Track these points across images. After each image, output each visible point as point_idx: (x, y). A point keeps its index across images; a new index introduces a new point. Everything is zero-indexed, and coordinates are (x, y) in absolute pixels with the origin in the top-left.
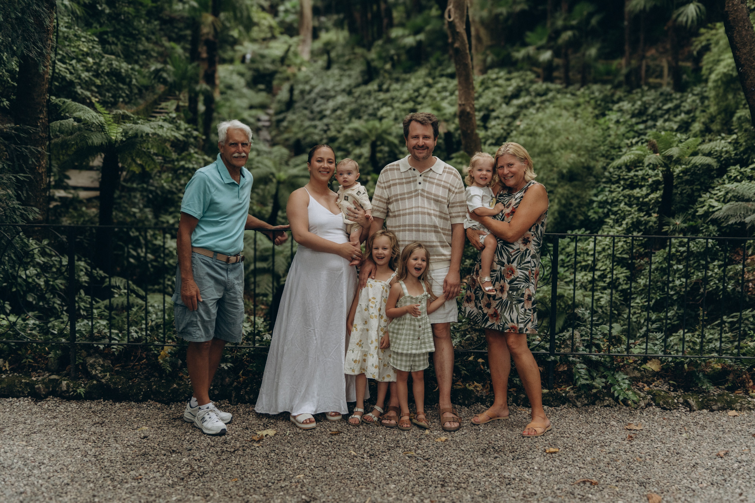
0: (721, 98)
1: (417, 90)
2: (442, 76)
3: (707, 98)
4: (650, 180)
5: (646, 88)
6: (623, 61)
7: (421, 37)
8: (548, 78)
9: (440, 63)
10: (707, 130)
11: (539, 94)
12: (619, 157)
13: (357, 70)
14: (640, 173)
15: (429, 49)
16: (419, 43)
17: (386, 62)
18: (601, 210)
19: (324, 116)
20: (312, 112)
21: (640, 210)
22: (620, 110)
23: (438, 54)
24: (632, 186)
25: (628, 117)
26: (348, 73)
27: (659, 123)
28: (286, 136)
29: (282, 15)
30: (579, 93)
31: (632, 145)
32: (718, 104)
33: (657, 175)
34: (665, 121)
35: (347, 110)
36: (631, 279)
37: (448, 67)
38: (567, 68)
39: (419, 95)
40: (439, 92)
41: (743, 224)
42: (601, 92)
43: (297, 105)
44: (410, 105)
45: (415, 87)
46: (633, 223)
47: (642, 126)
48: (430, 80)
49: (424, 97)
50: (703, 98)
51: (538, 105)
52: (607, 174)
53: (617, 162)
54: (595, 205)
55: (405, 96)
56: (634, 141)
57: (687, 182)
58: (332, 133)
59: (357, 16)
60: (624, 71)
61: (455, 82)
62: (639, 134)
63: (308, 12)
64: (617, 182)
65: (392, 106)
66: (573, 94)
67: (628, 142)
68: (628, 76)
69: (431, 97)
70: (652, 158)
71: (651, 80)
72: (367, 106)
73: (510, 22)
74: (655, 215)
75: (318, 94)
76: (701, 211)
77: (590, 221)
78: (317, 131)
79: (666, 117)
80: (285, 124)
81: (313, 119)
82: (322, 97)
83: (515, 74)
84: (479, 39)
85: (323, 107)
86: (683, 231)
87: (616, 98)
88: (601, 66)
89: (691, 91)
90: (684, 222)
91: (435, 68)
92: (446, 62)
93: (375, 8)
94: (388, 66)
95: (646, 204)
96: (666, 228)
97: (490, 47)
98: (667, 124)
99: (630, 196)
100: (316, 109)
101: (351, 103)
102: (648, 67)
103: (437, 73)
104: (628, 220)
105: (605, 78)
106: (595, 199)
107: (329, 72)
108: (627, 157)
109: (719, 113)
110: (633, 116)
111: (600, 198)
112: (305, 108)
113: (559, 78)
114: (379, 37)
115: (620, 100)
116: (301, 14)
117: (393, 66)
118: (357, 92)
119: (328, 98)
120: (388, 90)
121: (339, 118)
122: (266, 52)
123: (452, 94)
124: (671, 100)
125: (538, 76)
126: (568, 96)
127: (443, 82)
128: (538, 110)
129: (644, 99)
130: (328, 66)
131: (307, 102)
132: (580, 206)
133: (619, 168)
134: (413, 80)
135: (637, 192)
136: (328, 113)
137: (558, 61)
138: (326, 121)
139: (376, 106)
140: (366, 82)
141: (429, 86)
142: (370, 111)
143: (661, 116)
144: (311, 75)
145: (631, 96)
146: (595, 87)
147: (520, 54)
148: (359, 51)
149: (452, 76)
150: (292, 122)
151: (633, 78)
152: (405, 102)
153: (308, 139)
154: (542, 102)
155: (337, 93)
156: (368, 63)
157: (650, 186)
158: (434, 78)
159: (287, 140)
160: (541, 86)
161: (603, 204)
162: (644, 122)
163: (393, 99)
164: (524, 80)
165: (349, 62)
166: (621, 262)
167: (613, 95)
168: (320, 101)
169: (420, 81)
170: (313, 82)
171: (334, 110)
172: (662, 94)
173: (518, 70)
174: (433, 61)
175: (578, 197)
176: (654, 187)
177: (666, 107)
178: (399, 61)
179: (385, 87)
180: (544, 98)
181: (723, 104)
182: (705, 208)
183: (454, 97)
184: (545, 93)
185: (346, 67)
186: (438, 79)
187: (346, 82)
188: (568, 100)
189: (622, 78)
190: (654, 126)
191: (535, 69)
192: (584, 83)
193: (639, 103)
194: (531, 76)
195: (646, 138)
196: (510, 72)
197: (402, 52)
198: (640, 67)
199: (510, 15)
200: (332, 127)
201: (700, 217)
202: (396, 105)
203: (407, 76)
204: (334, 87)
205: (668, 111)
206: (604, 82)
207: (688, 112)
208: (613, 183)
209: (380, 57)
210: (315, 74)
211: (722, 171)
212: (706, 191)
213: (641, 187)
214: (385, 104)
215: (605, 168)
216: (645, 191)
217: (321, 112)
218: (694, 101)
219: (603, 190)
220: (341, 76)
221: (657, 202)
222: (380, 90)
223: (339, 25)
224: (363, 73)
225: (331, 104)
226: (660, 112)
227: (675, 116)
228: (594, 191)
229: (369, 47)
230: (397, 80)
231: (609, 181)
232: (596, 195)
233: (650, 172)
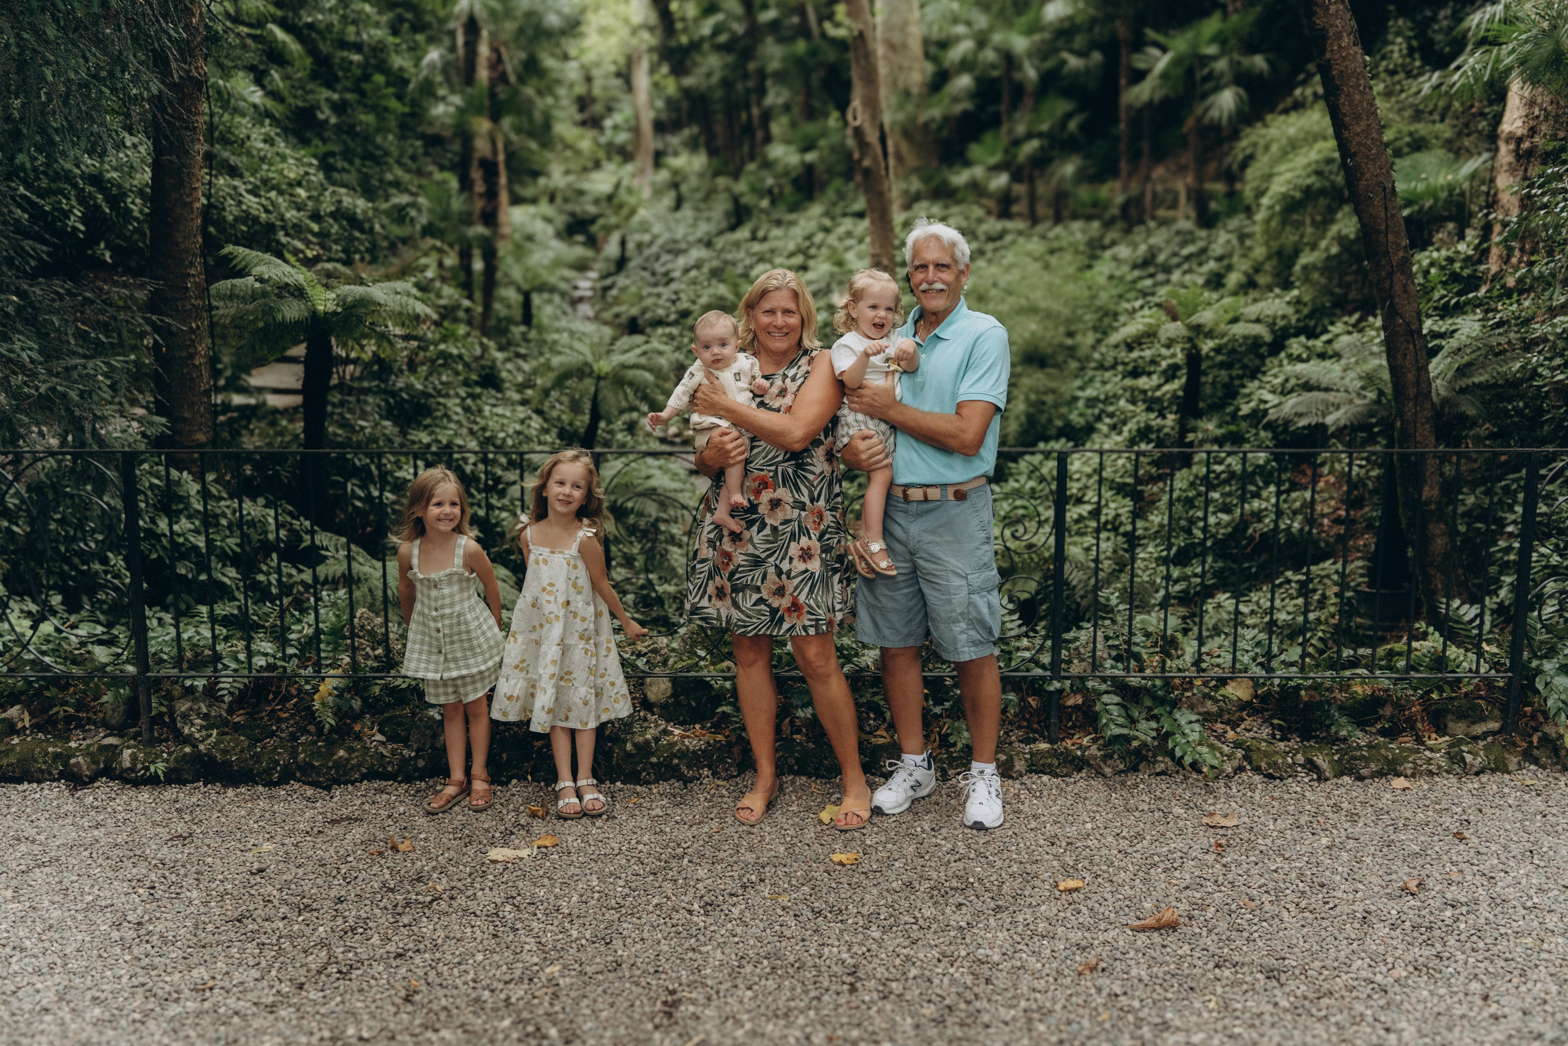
0: (1271, 235)
1: (809, 237)
2: (845, 215)
3: (1250, 236)
4: (1164, 364)
5: (1152, 224)
6: (1117, 185)
7: (810, 157)
8: (1004, 213)
9: (841, 196)
10: (1249, 285)
11: (991, 239)
12: (1116, 329)
13: (720, 207)
14: (1148, 353)
15: (825, 177)
16: (809, 169)
17: (762, 197)
18: (1089, 411)
19: (672, 280)
20: (654, 274)
21: (1149, 409)
22: (1115, 259)
23: (837, 183)
24: (1135, 373)
25: (1125, 269)
26: (706, 214)
27: (1176, 276)
28: (616, 309)
29: (609, 133)
30: (1051, 235)
31: (1134, 311)
32: (1267, 244)
33: (1173, 356)
34: (1185, 273)
35: (705, 270)
36: (1137, 514)
37: (854, 200)
38: (1033, 199)
39: (812, 245)
40: (841, 239)
41: (1322, 427)
42: (1084, 231)
43: (633, 264)
44: (799, 260)
45: (806, 233)
46: (1139, 430)
47: (1148, 282)
48: (827, 222)
49: (819, 247)
50: (1242, 237)
51: (989, 255)
52: (1097, 356)
53: (1114, 338)
54: (1081, 404)
55: (791, 246)
56: (1137, 304)
57: (1222, 365)
58: (684, 305)
59: (719, 128)
60: (1120, 199)
61: (865, 224)
62: (1144, 294)
63: (647, 128)
64: (1113, 367)
65: (770, 261)
66: (1043, 237)
67: (1127, 306)
68: (1125, 207)
69: (830, 247)
70: (1173, 329)
71: (1161, 213)
72: (734, 264)
73: (945, 134)
74: (1171, 417)
75: (662, 247)
76: (1245, 409)
77: (1073, 428)
78: (661, 302)
79: (1186, 266)
80: (614, 292)
81: (656, 285)
82: (669, 252)
83: (955, 210)
84: (900, 158)
85: (670, 266)
86: (1219, 441)
87: (1107, 240)
88: (1084, 193)
89: (1225, 226)
90: (1220, 426)
91: (834, 204)
92: (851, 195)
93: (744, 116)
94: (765, 203)
95: (1159, 400)
96: (1191, 437)
97: (916, 170)
98: (1188, 277)
99: (1133, 389)
100: (659, 269)
101: (711, 259)
102: (1155, 194)
103: (838, 211)
104: (1131, 426)
105: (1090, 211)
106: (1080, 394)
107: (679, 215)
108: (1131, 329)
109: (1269, 257)
110: (1135, 266)
111: (1090, 392)
112: (644, 269)
113: (1020, 215)
114: (752, 158)
115: (1114, 243)
116: (636, 130)
117: (773, 202)
118: (720, 242)
119: (677, 252)
120: (765, 239)
121: (694, 282)
122: (585, 186)
123: (861, 241)
124: (1193, 241)
125: (989, 213)
126: (1036, 239)
127: (847, 224)
128: (990, 261)
129: (1153, 241)
130: (678, 205)
131: (647, 260)
132: (1056, 405)
133: (1116, 346)
134: (802, 223)
135: (1143, 382)
136: (677, 274)
137: (1020, 189)
138: (674, 286)
139: (747, 262)
140: (733, 228)
141: (827, 230)
142: (740, 270)
143: (1178, 266)
144: (652, 219)
145: (1130, 237)
146: (1077, 225)
147: (960, 178)
148: (722, 181)
149: (860, 215)
150: (624, 289)
151: (1133, 211)
152: (791, 255)
153: (648, 316)
154: (995, 250)
155: (691, 245)
156: (736, 200)
157: (1164, 372)
158: (833, 219)
159: (617, 315)
160: (993, 225)
161: (1091, 402)
162: (1152, 276)
163: (772, 251)
164: (967, 218)
165: (707, 198)
166: (1121, 489)
167: (1102, 237)
168: (665, 257)
169: (812, 225)
170: (657, 229)
171: (686, 271)
172: (1178, 233)
173: (959, 202)
174: (831, 194)
175: (1053, 391)
176: (1170, 374)
177: (1185, 252)
178: (781, 194)
179: (761, 234)
180: (998, 244)
181: (1275, 245)
182: (1253, 404)
183: (863, 247)
184: (1000, 236)
185: (702, 206)
186: (840, 220)
187: (703, 229)
188: (1035, 245)
189: (1115, 211)
190: (1168, 282)
191: (985, 201)
192: (1058, 219)
193: (1143, 248)
194: (978, 212)
195: (1156, 299)
196: (946, 207)
197: (784, 181)
198: (1142, 194)
199: (946, 119)
200: (683, 296)
201: (1245, 417)
202: (778, 260)
203: (792, 217)
204: (686, 236)
205: (1188, 258)
206: (1089, 218)
207: (1219, 259)
208: (1106, 369)
209: (754, 189)
210: (658, 218)
211: (1277, 345)
212: (1253, 377)
213: (1149, 374)
214: (761, 259)
215: (1094, 348)
216: (1155, 380)
217: (666, 274)
218: (1228, 242)
219: (1091, 380)
220: (696, 219)
221: (1175, 396)
222: (754, 238)
223: (692, 146)
224: (728, 214)
225: (682, 261)
226: (1175, 260)
227: (1200, 264)
228: (1078, 383)
229: (736, 175)
230: (779, 223)
231: (1101, 367)
232: (1082, 388)
233: (1164, 351)
